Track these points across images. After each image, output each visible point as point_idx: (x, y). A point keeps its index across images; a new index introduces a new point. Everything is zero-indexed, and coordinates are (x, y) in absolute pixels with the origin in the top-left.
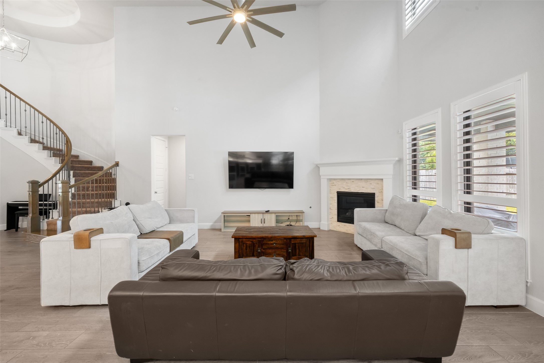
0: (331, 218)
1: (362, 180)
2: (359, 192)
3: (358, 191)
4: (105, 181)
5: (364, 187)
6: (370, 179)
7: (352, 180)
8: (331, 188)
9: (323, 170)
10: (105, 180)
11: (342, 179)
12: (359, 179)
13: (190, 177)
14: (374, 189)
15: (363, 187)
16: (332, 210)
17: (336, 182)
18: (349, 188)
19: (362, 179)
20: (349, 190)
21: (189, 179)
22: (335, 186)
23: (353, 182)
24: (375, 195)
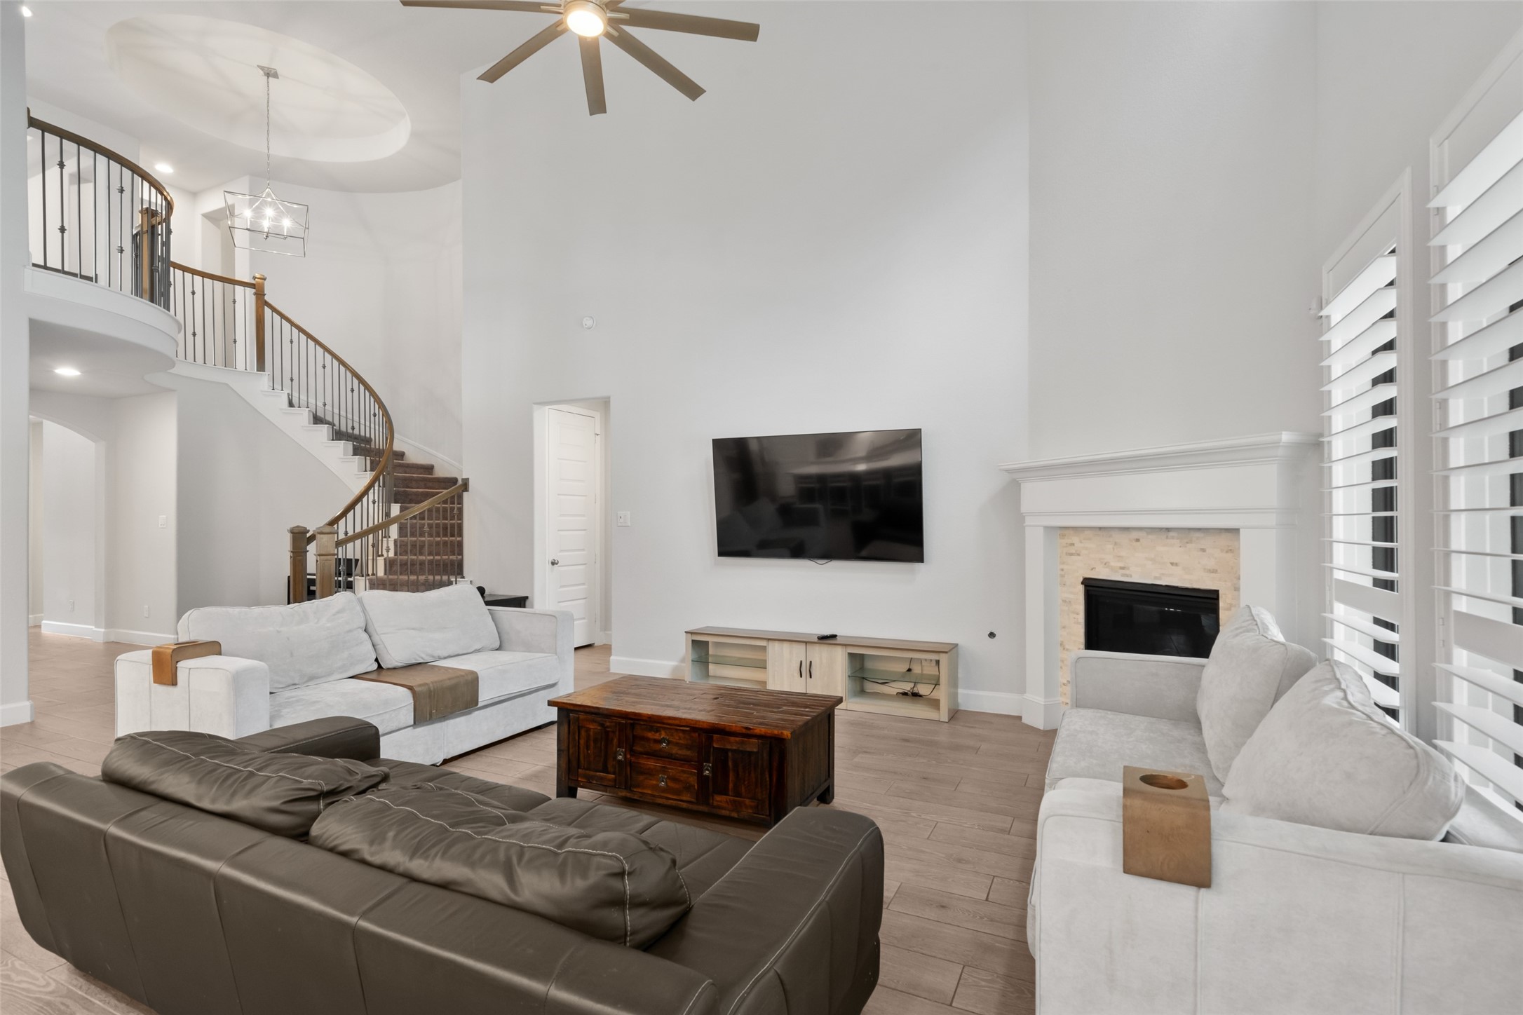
0: (1064, 684)
1: (1171, 534)
2: (1161, 586)
3: (1156, 578)
4: (426, 528)
5: (1177, 565)
6: (1199, 530)
7: (1135, 535)
8: (1063, 563)
9: (1035, 496)
10: (426, 526)
11: (1100, 528)
12: (1161, 529)
13: (621, 520)
14: (1215, 571)
15: (1172, 564)
16: (1067, 650)
17: (1081, 542)
18: (1122, 565)
19: (1168, 530)
20: (1123, 575)
21: (619, 525)
22: (1079, 555)
23: (1138, 540)
24: (1217, 599)
